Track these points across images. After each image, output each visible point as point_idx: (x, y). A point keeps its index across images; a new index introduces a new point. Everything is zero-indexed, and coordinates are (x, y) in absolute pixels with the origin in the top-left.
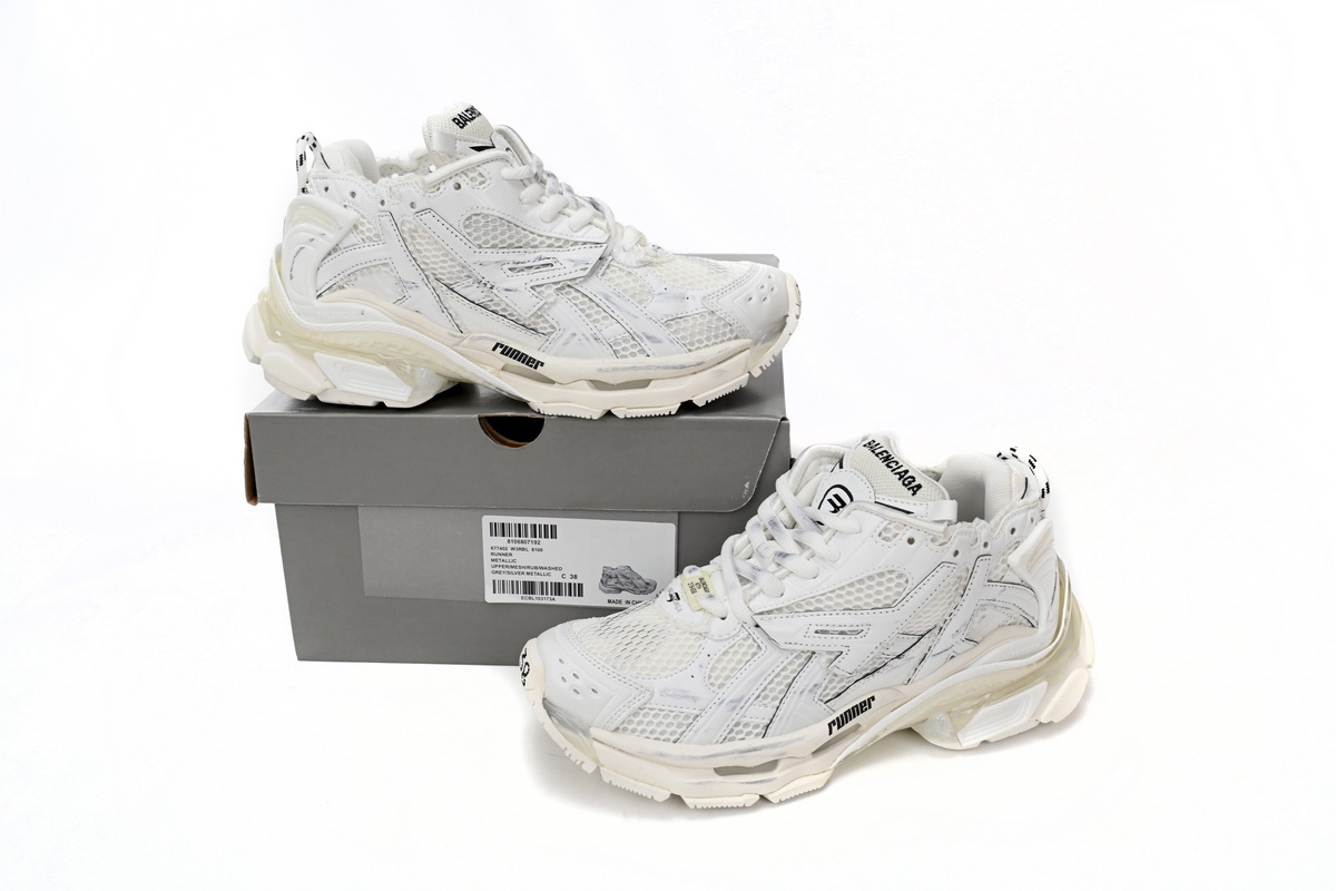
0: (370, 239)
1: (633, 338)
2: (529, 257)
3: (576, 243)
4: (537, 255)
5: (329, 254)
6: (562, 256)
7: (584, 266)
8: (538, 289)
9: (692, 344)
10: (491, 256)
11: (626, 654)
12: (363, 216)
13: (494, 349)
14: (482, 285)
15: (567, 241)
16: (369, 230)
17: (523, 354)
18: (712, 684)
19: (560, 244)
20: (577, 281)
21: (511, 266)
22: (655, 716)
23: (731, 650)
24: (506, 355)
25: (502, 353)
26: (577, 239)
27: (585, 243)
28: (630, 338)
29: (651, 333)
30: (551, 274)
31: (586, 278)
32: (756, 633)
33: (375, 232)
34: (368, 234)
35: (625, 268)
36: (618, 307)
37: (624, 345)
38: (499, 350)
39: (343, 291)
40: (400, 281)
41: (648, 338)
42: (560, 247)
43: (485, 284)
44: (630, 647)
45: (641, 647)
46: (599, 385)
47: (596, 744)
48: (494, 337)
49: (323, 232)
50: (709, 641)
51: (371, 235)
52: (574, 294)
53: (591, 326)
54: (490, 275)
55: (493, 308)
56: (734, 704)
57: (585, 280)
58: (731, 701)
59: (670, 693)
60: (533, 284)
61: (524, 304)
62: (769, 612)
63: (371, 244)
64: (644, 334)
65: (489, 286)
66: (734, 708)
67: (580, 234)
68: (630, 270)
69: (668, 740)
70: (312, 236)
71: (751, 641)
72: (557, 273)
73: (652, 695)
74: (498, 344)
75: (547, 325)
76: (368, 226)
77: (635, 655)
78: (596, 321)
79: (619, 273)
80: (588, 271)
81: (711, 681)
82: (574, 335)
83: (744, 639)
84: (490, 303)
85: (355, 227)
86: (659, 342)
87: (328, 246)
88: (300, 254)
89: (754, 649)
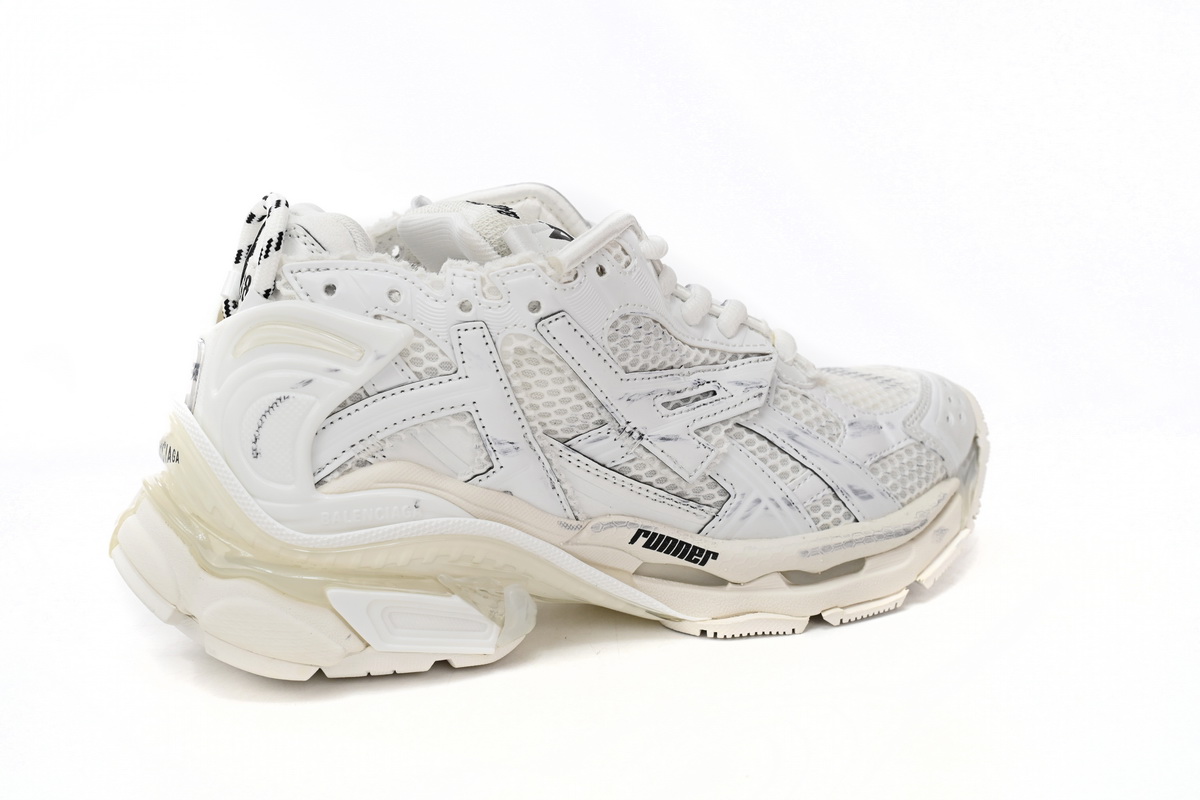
0: (433, 373)
1: (836, 496)
2: (684, 383)
3: (735, 357)
4: (694, 377)
5: (343, 406)
6: (726, 377)
7: (757, 391)
8: (705, 434)
9: (903, 495)
10: (643, 384)
12: (417, 333)
13: (633, 541)
14: (625, 435)
15: (724, 354)
16: (431, 357)
17: (682, 543)
19: (716, 358)
20: (751, 416)
21: (666, 399)
24: (654, 548)
25: (646, 546)
26: (737, 350)
27: (747, 356)
28: (831, 497)
29: (859, 486)
30: (717, 407)
31: (761, 411)
33: (442, 359)
34: (428, 364)
35: (796, 389)
36: (811, 451)
37: (824, 509)
38: (642, 540)
39: (367, 470)
40: (486, 442)
41: (856, 492)
42: (716, 363)
43: (631, 433)
46: (796, 578)
48: (632, 520)
49: (335, 366)
51: (435, 364)
52: (748, 436)
53: (780, 483)
54: (639, 416)
55: (634, 472)
57: (760, 415)
60: (699, 424)
61: (687, 461)
63: (435, 380)
64: (850, 487)
65: (636, 435)
67: (735, 341)
68: (803, 392)
70: (307, 376)
72: (723, 405)
74: (639, 532)
75: (715, 491)
76: (429, 349)
78: (784, 476)
79: (791, 398)
80: (764, 398)
82: (759, 501)
84: (631, 465)
85: (403, 354)
86: (870, 497)
87: (345, 389)
88: (274, 413)
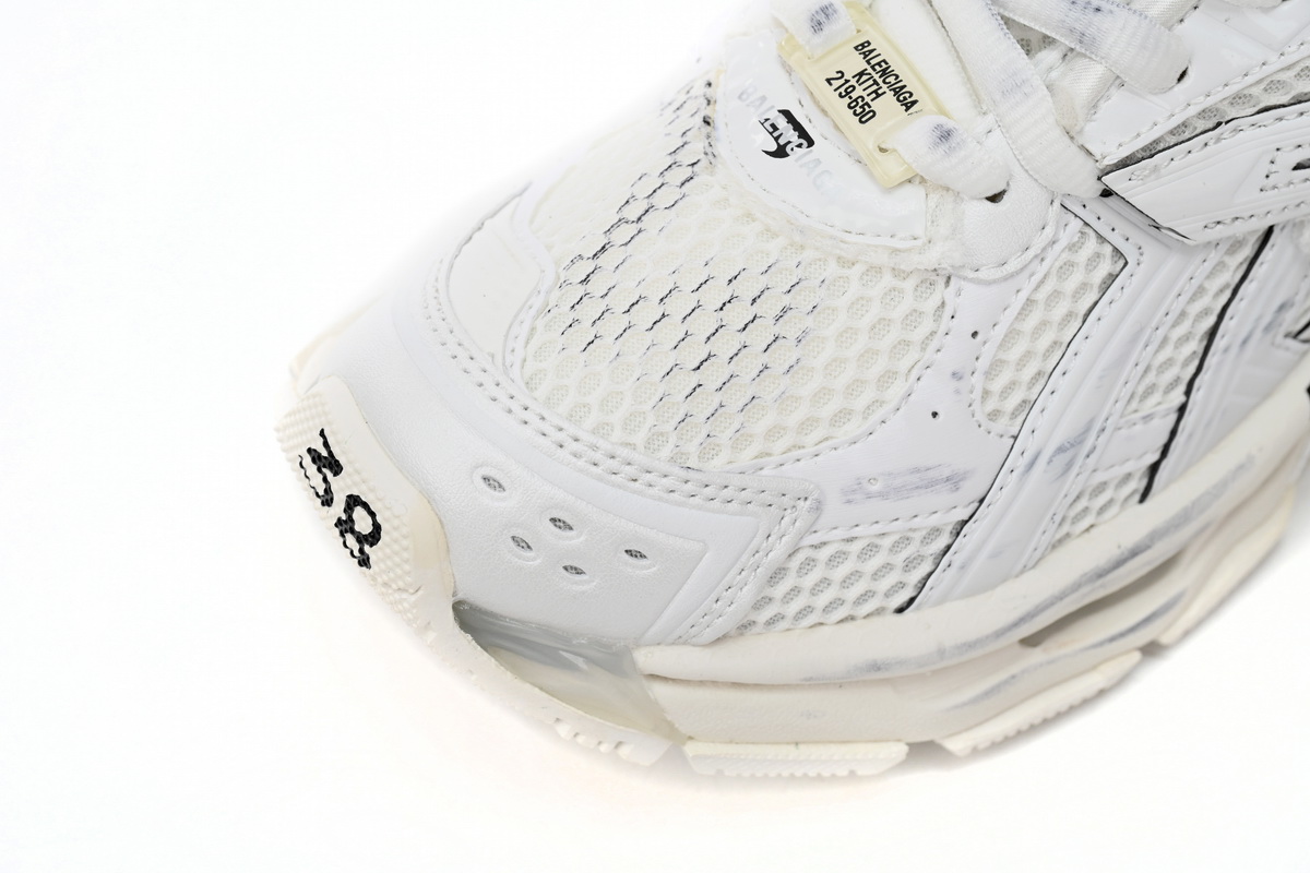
11: (705, 403)
18: (994, 415)
22: (833, 561)
23: (1041, 296)
32: (1105, 216)
44: (713, 375)
45: (749, 365)
47: (659, 691)
50: (968, 287)
56: (1063, 458)
58: (1061, 450)
59: (876, 488)
62: (1150, 151)
66: (1069, 466)
69: (879, 611)
71: (1091, 244)
73: (818, 507)
77: (736, 397)
81: (991, 405)
83: (1073, 248)
89: (1106, 267)
